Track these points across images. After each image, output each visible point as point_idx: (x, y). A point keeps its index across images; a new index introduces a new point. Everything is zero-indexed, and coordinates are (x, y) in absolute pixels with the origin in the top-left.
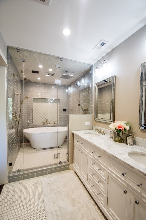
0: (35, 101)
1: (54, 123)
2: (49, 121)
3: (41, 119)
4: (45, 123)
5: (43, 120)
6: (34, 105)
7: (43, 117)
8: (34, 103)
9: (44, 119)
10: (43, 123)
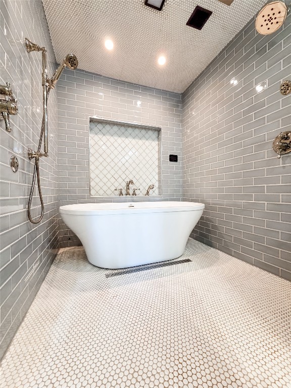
0: (96, 129)
1: (148, 192)
2: (136, 185)
3: (113, 180)
4: (124, 192)
5: (116, 184)
6: (91, 142)
7: (116, 176)
8: (91, 135)
9: (120, 180)
10: (118, 192)
